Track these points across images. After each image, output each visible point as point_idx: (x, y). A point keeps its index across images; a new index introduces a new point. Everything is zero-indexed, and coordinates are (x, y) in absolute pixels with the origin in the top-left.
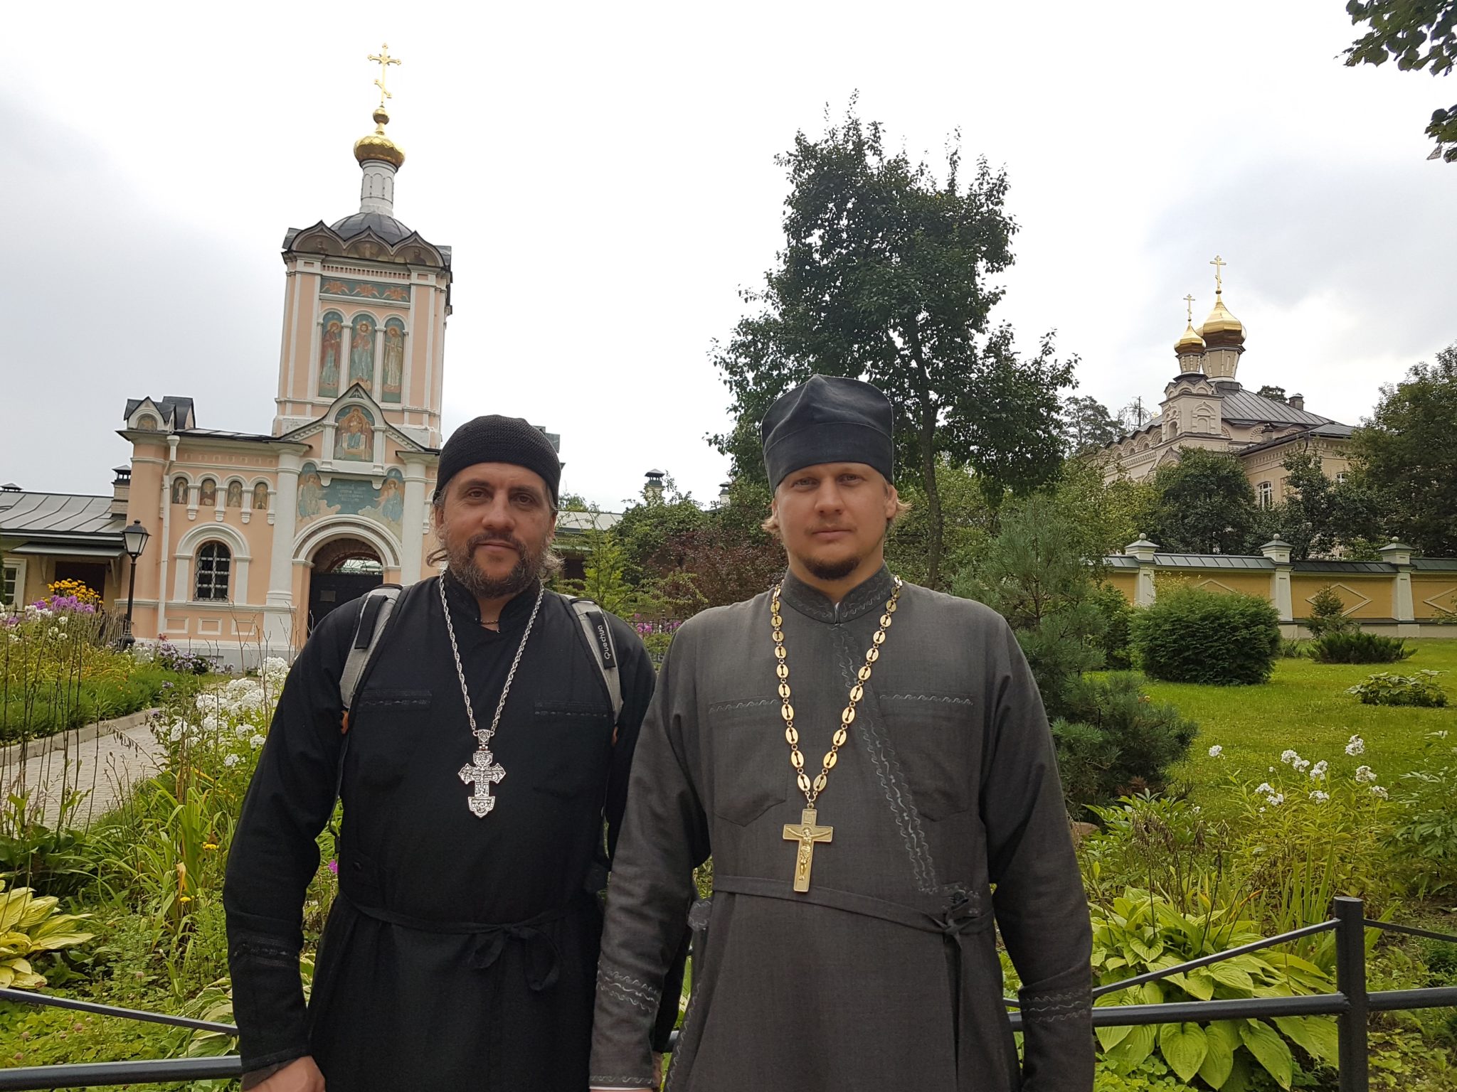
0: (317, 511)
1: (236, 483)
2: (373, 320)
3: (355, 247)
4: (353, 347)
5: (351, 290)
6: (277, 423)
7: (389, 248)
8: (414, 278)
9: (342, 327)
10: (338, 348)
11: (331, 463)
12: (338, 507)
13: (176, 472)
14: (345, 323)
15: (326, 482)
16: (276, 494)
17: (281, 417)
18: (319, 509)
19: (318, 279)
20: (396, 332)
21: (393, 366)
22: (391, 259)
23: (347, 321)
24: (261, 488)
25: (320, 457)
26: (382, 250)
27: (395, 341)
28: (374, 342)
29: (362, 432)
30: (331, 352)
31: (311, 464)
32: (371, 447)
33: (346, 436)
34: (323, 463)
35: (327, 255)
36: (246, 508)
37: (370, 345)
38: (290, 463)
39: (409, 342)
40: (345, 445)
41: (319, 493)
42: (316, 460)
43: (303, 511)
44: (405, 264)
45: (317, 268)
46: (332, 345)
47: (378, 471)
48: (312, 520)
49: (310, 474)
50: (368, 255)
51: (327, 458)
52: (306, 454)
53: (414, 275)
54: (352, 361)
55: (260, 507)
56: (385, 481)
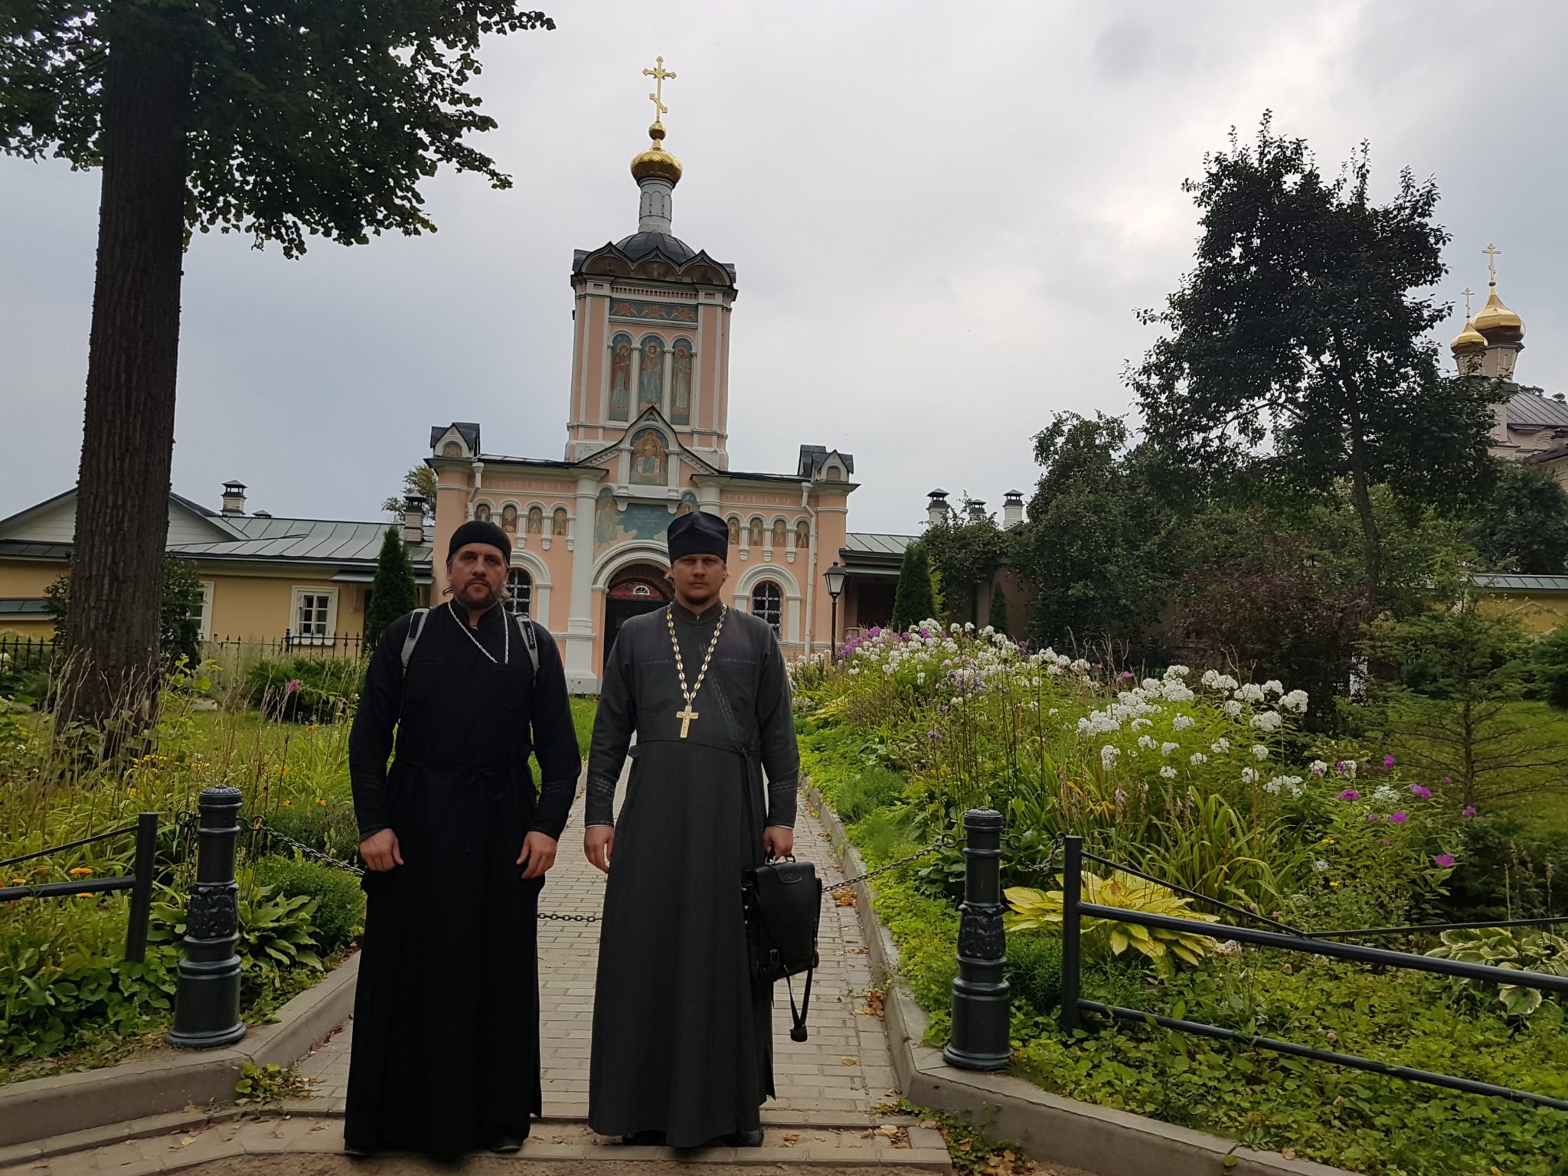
0: (614, 537)
1: (535, 509)
2: (661, 342)
3: (643, 268)
4: (642, 369)
5: (640, 312)
6: (570, 448)
7: (677, 268)
8: (702, 298)
9: (632, 350)
10: (627, 370)
11: (627, 488)
12: (635, 532)
13: (479, 499)
14: (634, 345)
15: (622, 508)
16: (574, 519)
17: (575, 442)
18: (616, 534)
19: (608, 301)
20: (684, 353)
21: (681, 388)
22: (679, 279)
23: (636, 344)
24: (560, 514)
25: (616, 481)
26: (669, 270)
27: (684, 361)
28: (662, 364)
29: (655, 455)
30: (620, 375)
31: (607, 490)
32: (666, 470)
33: (640, 460)
34: (620, 487)
35: (616, 277)
36: (547, 534)
37: (659, 367)
38: (588, 488)
39: (697, 363)
40: (640, 469)
41: (617, 518)
42: (613, 485)
43: (601, 537)
44: (693, 284)
45: (606, 290)
46: (621, 368)
47: (674, 495)
48: (610, 546)
49: (607, 499)
50: (655, 275)
51: (623, 483)
52: (603, 479)
53: (701, 295)
54: (641, 384)
55: (559, 533)
56: (679, 506)
